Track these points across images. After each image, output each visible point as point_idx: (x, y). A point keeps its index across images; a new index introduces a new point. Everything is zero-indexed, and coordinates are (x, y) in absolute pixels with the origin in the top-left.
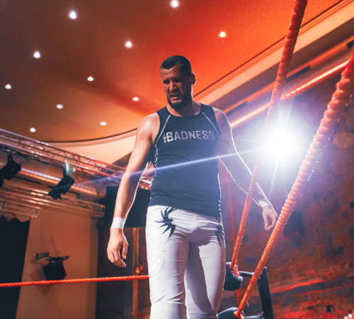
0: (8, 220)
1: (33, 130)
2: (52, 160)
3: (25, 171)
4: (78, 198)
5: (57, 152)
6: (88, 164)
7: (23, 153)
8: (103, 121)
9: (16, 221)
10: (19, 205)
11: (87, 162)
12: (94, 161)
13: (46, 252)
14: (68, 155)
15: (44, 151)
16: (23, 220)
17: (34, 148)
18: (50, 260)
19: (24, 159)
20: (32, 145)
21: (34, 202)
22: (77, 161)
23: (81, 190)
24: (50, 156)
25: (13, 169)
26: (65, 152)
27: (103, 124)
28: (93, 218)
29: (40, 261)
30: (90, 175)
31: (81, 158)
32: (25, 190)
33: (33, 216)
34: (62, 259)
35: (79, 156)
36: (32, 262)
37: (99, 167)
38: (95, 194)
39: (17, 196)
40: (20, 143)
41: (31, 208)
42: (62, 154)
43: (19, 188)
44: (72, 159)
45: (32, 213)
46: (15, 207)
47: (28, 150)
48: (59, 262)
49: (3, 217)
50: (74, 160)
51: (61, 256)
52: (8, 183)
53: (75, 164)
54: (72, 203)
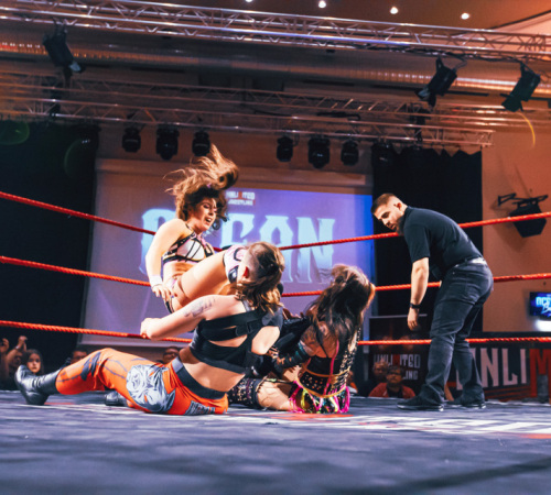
0: (451, 155)
1: (465, 16)
2: (500, 52)
3: (463, 81)
4: (549, 105)
5: (506, 39)
7: (456, 52)
9: (461, 154)
10: (462, 132)
13: (510, 192)
14: (525, 39)
15: (492, 42)
16: (471, 151)
17: (471, 41)
18: (519, 204)
19: (458, 61)
20: (467, 38)
21: (483, 124)
22: (540, 46)
24: (498, 47)
25: (446, 79)
26: (518, 35)
29: (503, 206)
31: (547, 40)
32: (467, 109)
33: (484, 144)
34: (537, 200)
35: (544, 37)
39: (458, 119)
40: (449, 40)
41: (481, 134)
42: (515, 39)
43: (458, 108)
44: (531, 45)
45: (483, 140)
46: (454, 135)
47: (463, 45)
48: (532, 205)
49: (444, 151)
50: (535, 45)
51: (534, 195)
52: (442, 103)
53: (537, 50)
54: (541, 116)
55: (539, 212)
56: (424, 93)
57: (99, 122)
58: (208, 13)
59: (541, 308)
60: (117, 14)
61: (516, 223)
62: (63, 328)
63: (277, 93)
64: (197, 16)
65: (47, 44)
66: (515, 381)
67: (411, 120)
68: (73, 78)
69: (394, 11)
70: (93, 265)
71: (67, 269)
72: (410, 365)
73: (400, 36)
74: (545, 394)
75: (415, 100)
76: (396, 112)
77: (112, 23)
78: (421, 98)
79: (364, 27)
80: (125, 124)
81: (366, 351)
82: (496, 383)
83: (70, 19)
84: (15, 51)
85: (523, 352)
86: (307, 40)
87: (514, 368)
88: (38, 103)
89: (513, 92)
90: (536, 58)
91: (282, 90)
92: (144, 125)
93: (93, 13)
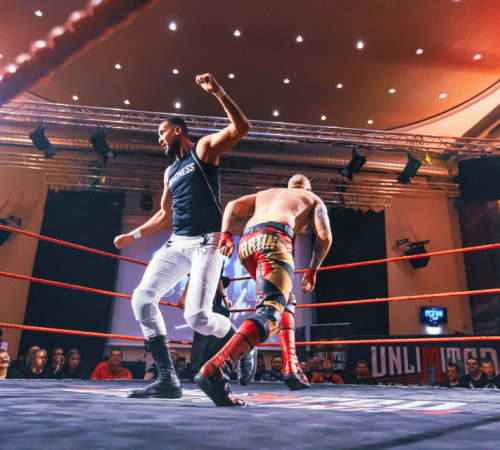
0: (364, 213)
1: (370, 122)
2: (394, 146)
3: (370, 164)
4: (428, 180)
5: (398, 137)
6: (432, 142)
7: (365, 145)
8: (442, 93)
9: (371, 212)
11: (430, 140)
12: (439, 137)
13: (405, 238)
14: (410, 138)
15: (385, 139)
16: (377, 210)
17: (375, 138)
18: (411, 246)
19: (366, 151)
20: (372, 136)
21: (384, 192)
22: (420, 142)
23: (431, 172)
24: (392, 142)
25: (359, 163)
26: (405, 135)
27: (443, 96)
28: (449, 198)
29: (401, 247)
30: (437, 153)
31: (424, 138)
32: (374, 182)
33: (386, 206)
34: (423, 243)
35: (422, 136)
36: (393, 248)
37: (445, 143)
38: (447, 173)
39: (368, 189)
40: (361, 137)
41: (383, 198)
42: (403, 137)
43: (368, 181)
44: (414, 141)
45: (386, 203)
46: (368, 200)
47: (370, 141)
48: (419, 247)
49: (359, 210)
50: (417, 141)
51: (421, 240)
52: (357, 178)
53: (418, 145)
54: (423, 187)
55: (425, 252)
56: (345, 172)
57: (125, 190)
58: (200, 120)
59: (428, 318)
60: (139, 120)
61: (410, 260)
62: (96, 334)
63: (246, 171)
64: (193, 121)
65: (93, 140)
66: (413, 370)
67: (337, 189)
68: (109, 161)
69: (324, 118)
70: (118, 288)
71: (102, 291)
72: (339, 359)
73: (328, 135)
74: (434, 379)
75: (339, 176)
76: (326, 184)
77: (136, 126)
78: (343, 175)
79: (304, 128)
80: (143, 192)
81: (308, 349)
82: (400, 372)
83: (109, 124)
84: (72, 144)
85: (418, 349)
86: (266, 137)
87: (412, 361)
88: (84, 178)
89: (403, 171)
90: (418, 150)
91: (249, 169)
92: (155, 193)
93: (124, 119)
